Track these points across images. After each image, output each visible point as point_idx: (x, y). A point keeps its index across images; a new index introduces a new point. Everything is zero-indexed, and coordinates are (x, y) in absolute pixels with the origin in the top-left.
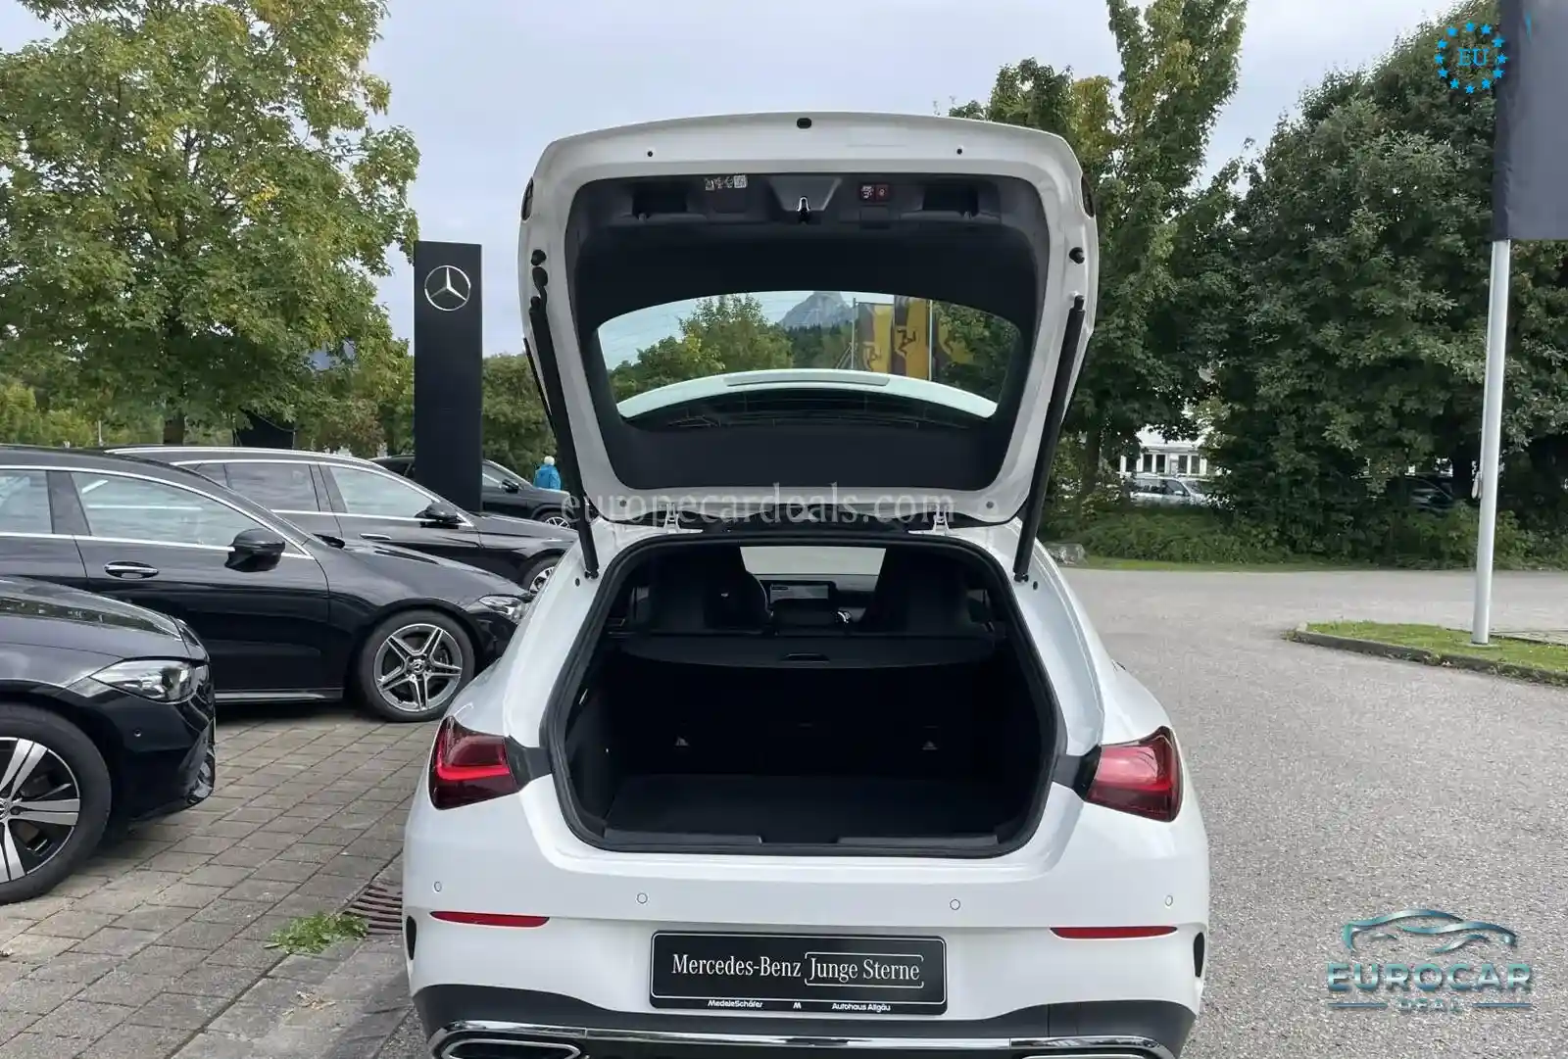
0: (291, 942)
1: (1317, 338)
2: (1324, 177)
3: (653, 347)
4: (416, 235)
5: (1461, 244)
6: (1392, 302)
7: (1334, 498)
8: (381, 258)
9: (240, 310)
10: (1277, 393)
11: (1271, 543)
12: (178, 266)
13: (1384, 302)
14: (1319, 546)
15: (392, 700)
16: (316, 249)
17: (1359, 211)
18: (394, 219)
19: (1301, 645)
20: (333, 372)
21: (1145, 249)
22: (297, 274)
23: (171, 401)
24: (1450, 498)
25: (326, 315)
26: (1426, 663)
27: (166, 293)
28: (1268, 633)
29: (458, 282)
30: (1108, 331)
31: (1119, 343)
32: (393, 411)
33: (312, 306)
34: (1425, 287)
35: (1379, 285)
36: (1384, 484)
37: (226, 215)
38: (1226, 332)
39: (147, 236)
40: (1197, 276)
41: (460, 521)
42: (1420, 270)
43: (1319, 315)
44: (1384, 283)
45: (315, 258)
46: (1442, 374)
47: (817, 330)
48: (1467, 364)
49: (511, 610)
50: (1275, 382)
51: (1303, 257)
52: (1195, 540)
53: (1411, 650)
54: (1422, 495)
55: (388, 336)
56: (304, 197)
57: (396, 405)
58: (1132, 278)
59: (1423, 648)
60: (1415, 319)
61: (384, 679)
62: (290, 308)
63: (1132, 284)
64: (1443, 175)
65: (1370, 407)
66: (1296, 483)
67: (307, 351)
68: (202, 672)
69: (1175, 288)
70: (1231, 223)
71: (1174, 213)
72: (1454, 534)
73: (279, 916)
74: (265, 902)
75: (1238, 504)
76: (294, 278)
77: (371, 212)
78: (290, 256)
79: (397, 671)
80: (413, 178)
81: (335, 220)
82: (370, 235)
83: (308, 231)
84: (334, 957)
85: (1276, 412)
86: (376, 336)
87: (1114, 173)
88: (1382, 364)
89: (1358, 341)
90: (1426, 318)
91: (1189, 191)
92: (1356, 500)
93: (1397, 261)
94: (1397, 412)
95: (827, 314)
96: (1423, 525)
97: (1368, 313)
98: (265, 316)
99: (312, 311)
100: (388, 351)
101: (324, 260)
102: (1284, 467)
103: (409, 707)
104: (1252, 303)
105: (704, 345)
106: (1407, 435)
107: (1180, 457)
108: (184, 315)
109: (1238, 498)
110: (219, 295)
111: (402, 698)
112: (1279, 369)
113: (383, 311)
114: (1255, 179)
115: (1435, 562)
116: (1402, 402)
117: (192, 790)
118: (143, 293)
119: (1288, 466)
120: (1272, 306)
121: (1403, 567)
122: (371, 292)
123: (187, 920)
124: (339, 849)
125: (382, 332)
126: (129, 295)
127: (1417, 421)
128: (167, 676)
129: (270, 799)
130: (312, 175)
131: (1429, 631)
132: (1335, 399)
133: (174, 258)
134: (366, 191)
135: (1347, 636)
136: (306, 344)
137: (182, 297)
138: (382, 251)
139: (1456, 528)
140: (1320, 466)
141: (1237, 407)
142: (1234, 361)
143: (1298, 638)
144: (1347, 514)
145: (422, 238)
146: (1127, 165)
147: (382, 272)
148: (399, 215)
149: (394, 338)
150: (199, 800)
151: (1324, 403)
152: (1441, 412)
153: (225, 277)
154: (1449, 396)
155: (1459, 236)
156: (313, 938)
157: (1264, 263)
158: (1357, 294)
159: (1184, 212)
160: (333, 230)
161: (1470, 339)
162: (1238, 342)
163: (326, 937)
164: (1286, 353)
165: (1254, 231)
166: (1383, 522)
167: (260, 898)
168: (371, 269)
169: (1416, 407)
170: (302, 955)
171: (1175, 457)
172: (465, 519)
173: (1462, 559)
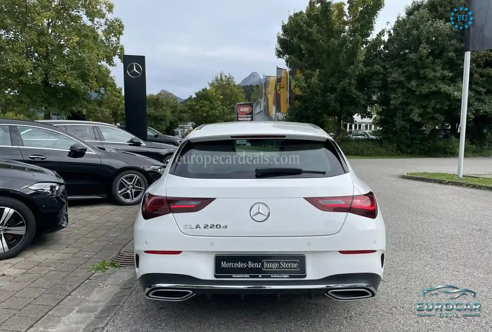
0: (96, 269)
1: (409, 86)
2: (412, 34)
3: (200, 91)
4: (123, 53)
5: (454, 55)
6: (433, 74)
7: (414, 136)
8: (113, 61)
9: (67, 78)
10: (396, 103)
11: (394, 150)
12: (47, 64)
13: (430, 74)
14: (409, 151)
15: (123, 199)
16: (92, 58)
17: (422, 45)
18: (116, 48)
19: (405, 179)
20: (98, 98)
21: (356, 58)
22: (86, 66)
23: (46, 108)
24: (449, 135)
25: (95, 79)
26: (443, 184)
27: (43, 72)
28: (394, 176)
29: (138, 68)
30: (344, 84)
31: (347, 88)
32: (117, 113)
33: (91, 76)
34: (443, 69)
35: (428, 68)
36: (429, 131)
37: (62, 47)
38: (381, 84)
39: (36, 54)
40: (372, 66)
41: (141, 144)
42: (441, 63)
43: (409, 78)
44: (430, 67)
45: (91, 60)
46: (447, 96)
47: (251, 86)
48: (456, 93)
49: (159, 170)
50: (396, 99)
51: (405, 60)
52: (371, 149)
53: (439, 180)
54: (441, 135)
55: (115, 87)
56: (87, 41)
57: (117, 111)
58: (352, 67)
59: (443, 179)
60: (440, 79)
61: (120, 192)
62: (84, 77)
63: (352, 69)
64: (449, 33)
65: (426, 107)
66: (402, 131)
67: (89, 91)
68: (63, 187)
69: (365, 70)
70: (383, 49)
71: (365, 46)
72: (451, 146)
73: (91, 262)
74: (86, 258)
75: (384, 138)
76: (85, 67)
77: (109, 46)
78: (83, 60)
79: (124, 189)
80: (122, 34)
81: (97, 48)
82: (109, 53)
83: (89, 52)
84: (109, 273)
85: (396, 109)
86: (111, 86)
87: (346, 34)
88: (429, 93)
89: (422, 86)
90: (443, 79)
91: (369, 39)
92: (421, 136)
93: (434, 61)
94: (434, 108)
95: (255, 81)
96: (441, 143)
97: (425, 78)
98: (76, 79)
99: (90, 77)
100: (116, 91)
101: (94, 61)
102: (399, 126)
103: (128, 201)
104: (389, 74)
105: (216, 90)
106: (437, 116)
107: (366, 125)
108: (49, 79)
109: (385, 136)
110: (61, 72)
111: (126, 198)
112: (397, 95)
113: (114, 78)
114: (390, 35)
115: (445, 155)
116: (435, 105)
117: (61, 224)
118: (36, 72)
119: (400, 126)
120: (395, 75)
121: (435, 157)
122: (109, 72)
123: (62, 263)
124: (109, 242)
125: (113, 85)
126: (31, 73)
127: (440, 111)
128: (52, 188)
129: (85, 228)
130: (90, 34)
131: (443, 175)
132: (414, 105)
133: (46, 61)
134: (107, 39)
135: (419, 176)
136: (89, 88)
137: (49, 73)
138: (113, 58)
139: (451, 145)
140: (410, 126)
141: (384, 107)
142: (383, 93)
143: (404, 177)
144: (418, 141)
145: (125, 54)
146: (350, 30)
147: (113, 65)
148: (118, 47)
149: (117, 87)
150: (64, 227)
151: (411, 106)
152: (447, 108)
153: (62, 67)
154: (449, 103)
155: (454, 53)
156: (102, 268)
157: (393, 62)
158: (422, 71)
159: (368, 46)
160: (96, 51)
161: (456, 85)
162: (384, 87)
163: (107, 267)
164: (399, 90)
165: (389, 52)
166: (429, 143)
167: (85, 257)
168: (109, 64)
169: (439, 107)
170: (99, 273)
171: (364, 125)
172: (143, 143)
173: (454, 154)
